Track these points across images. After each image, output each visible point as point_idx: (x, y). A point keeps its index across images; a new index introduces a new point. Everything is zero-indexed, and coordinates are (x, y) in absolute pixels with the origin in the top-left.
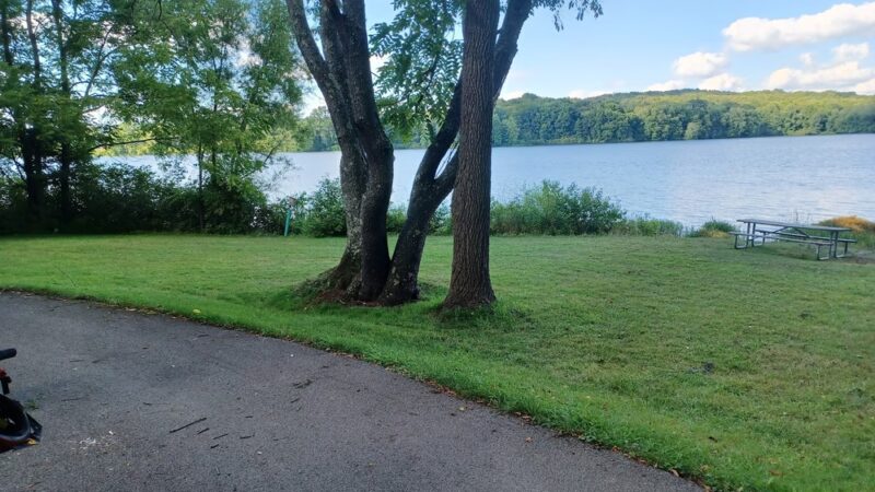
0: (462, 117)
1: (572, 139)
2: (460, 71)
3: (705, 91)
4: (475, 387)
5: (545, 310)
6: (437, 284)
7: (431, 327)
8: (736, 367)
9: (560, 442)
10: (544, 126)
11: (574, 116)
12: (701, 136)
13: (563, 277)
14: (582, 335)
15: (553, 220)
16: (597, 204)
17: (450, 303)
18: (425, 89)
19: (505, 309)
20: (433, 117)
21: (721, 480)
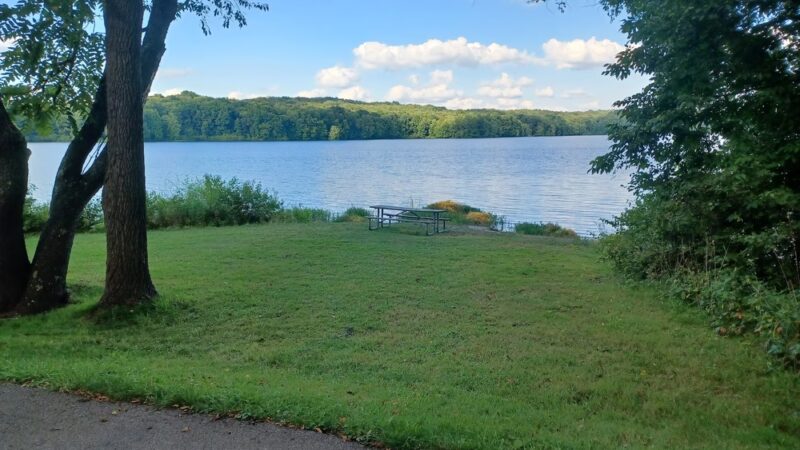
0: (108, 111)
1: (233, 136)
2: (104, 64)
3: (342, 100)
4: (129, 387)
5: (209, 299)
6: (91, 284)
7: (84, 331)
8: (370, 328)
9: (217, 425)
10: (205, 123)
11: (234, 116)
12: (342, 137)
13: (227, 265)
14: (245, 318)
15: (217, 212)
16: (257, 196)
17: (106, 303)
18: (64, 81)
19: (166, 303)
20: (76, 109)
21: (355, 428)
